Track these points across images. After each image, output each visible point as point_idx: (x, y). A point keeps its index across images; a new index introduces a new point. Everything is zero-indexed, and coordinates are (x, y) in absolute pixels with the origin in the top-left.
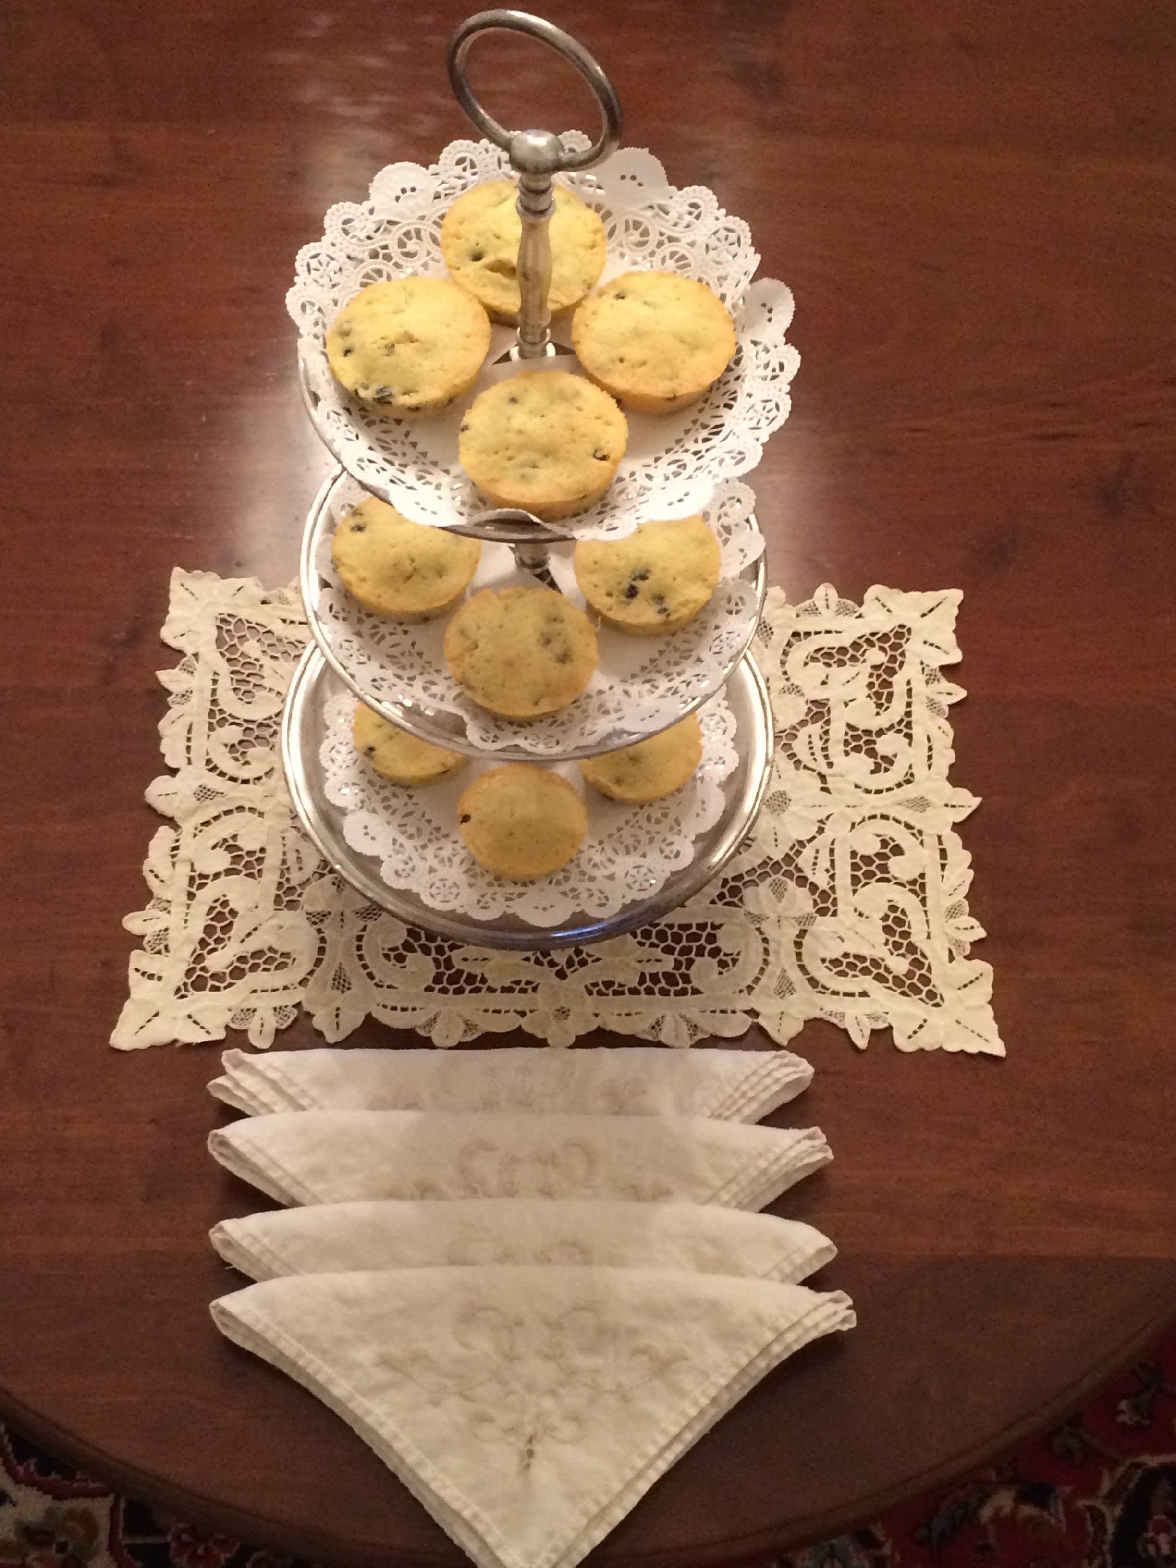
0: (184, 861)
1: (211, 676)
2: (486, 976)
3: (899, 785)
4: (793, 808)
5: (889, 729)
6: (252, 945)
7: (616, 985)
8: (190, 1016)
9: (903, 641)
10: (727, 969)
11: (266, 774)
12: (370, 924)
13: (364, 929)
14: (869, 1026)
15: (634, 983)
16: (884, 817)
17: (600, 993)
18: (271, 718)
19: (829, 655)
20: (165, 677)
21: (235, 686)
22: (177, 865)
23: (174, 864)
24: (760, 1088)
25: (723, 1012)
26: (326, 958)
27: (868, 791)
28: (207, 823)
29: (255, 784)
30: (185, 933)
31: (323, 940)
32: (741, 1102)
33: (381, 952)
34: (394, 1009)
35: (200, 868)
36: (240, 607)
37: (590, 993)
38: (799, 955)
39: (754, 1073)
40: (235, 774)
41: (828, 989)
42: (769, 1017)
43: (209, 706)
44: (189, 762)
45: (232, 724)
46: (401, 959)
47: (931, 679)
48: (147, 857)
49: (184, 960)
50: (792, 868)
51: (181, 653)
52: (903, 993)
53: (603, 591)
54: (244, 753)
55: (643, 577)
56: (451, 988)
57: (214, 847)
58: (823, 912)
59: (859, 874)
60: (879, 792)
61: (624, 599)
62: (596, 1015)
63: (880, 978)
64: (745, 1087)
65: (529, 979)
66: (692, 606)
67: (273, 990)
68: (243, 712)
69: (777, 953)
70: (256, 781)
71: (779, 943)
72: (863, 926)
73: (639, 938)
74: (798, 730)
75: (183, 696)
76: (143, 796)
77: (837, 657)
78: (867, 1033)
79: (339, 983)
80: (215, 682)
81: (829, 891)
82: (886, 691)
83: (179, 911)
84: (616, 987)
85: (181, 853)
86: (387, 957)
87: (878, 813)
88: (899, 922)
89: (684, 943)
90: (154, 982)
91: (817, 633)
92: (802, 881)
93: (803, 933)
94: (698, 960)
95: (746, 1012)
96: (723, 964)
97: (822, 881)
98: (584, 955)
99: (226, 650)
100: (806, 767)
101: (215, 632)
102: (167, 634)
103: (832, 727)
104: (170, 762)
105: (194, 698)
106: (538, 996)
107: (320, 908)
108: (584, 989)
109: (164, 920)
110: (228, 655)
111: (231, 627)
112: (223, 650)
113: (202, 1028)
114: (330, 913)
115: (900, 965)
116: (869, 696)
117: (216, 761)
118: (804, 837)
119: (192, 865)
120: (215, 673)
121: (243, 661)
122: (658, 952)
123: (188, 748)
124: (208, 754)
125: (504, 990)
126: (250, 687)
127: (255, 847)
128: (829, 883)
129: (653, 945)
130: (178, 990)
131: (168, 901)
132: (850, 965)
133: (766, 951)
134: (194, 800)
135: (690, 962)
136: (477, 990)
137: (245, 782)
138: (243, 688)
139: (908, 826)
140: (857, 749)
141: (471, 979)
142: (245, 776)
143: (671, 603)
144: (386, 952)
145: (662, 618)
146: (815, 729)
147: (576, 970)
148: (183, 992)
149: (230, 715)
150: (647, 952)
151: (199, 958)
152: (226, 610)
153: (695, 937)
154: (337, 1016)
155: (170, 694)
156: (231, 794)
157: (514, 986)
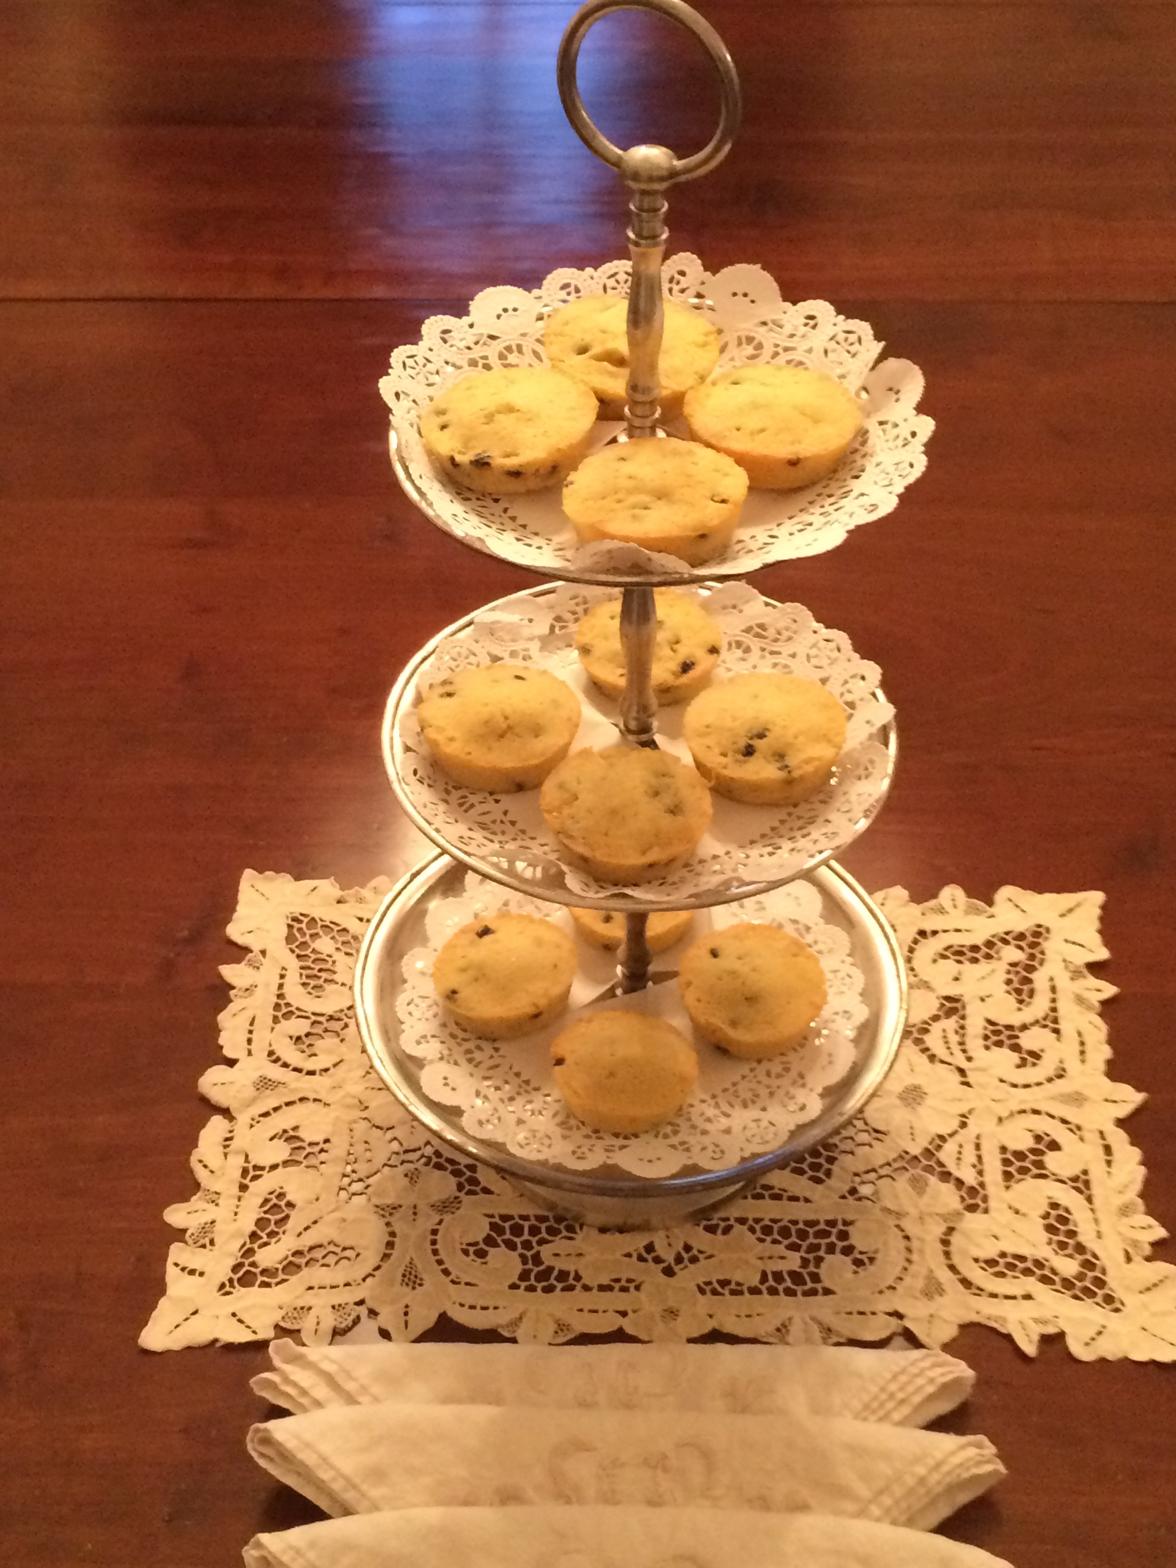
0: (237, 1152)
1: (279, 971)
2: (581, 1273)
3: (1050, 1080)
4: (929, 1101)
5: (1033, 1024)
6: (309, 1239)
7: (733, 1284)
8: (234, 1315)
9: (1040, 940)
10: (863, 1267)
11: (335, 1065)
12: (447, 1218)
13: (440, 1222)
14: (1036, 1331)
15: (755, 1281)
16: (1036, 1112)
17: (715, 1292)
18: (342, 1011)
19: (960, 953)
20: (229, 972)
21: (304, 980)
22: (228, 1157)
23: (226, 1155)
24: (910, 1389)
25: (861, 1313)
26: (395, 1253)
27: (1015, 1086)
28: (266, 1114)
29: (321, 1075)
30: (234, 1226)
31: (393, 1234)
32: (890, 1405)
33: (459, 1247)
34: (472, 1307)
35: (255, 1159)
36: (313, 906)
37: (702, 1291)
38: (947, 1254)
39: (903, 1371)
40: (299, 1065)
41: (982, 1290)
42: (915, 1320)
43: (275, 999)
44: (250, 1053)
45: (298, 1017)
46: (481, 1254)
47: (1076, 975)
48: (196, 1146)
49: (231, 1255)
50: (932, 1163)
51: (247, 950)
52: (1076, 1297)
53: (717, 751)
54: (310, 1045)
55: (761, 736)
56: (540, 1286)
57: (271, 1139)
58: (972, 1208)
59: (1011, 1169)
60: (1027, 1086)
61: (741, 757)
62: (711, 1316)
63: (1045, 1280)
64: (893, 1387)
65: (632, 1277)
66: (816, 763)
67: (332, 1287)
68: (311, 1005)
69: (921, 1251)
70: (323, 1073)
71: (922, 1240)
72: (1019, 1224)
73: (759, 1234)
74: (930, 1025)
75: (247, 990)
76: (195, 1086)
77: (970, 954)
78: (1036, 1338)
79: (409, 1279)
80: (282, 977)
81: (978, 1187)
82: (1025, 987)
83: (227, 1203)
84: (733, 1286)
85: (234, 1144)
86: (466, 1252)
87: (1027, 1107)
88: (1064, 1220)
89: (811, 1240)
90: (196, 1278)
91: (945, 931)
92: (946, 1176)
93: (951, 1230)
94: (829, 1258)
95: (890, 1314)
96: (858, 1263)
97: (969, 1177)
98: (695, 1252)
99: (297, 947)
100: (942, 1062)
101: (285, 930)
102: (235, 931)
103: (968, 1022)
104: (228, 1052)
105: (259, 992)
106: (643, 1296)
107: (389, 1201)
108: (696, 1289)
109: (212, 1213)
110: (297, 951)
111: (303, 926)
112: (293, 947)
113: (248, 1327)
114: (400, 1206)
115: (1068, 1267)
116: (1008, 992)
117: (279, 1053)
118: (944, 1131)
119: (247, 1156)
120: (283, 968)
121: (313, 956)
122: (781, 1249)
123: (249, 1041)
124: (270, 1045)
125: (602, 1288)
126: (321, 982)
127: (319, 1138)
128: (976, 1178)
129: (775, 1242)
130: (223, 1286)
131: (217, 1193)
132: (1011, 1266)
133: (909, 1250)
134: (254, 1089)
135: (819, 1260)
136: (571, 1288)
137: (311, 1073)
138: (312, 983)
139: (1064, 1121)
140: (999, 1044)
141: (563, 1276)
142: (311, 1068)
143: (792, 761)
144: (464, 1247)
145: (782, 775)
146: (950, 1024)
147: (686, 1267)
148: (228, 1289)
149: (298, 1009)
150: (768, 1247)
151: (250, 1252)
152: (297, 911)
153: (825, 1234)
154: (406, 1314)
155: (233, 988)
156: (293, 1085)
157: (613, 1284)
